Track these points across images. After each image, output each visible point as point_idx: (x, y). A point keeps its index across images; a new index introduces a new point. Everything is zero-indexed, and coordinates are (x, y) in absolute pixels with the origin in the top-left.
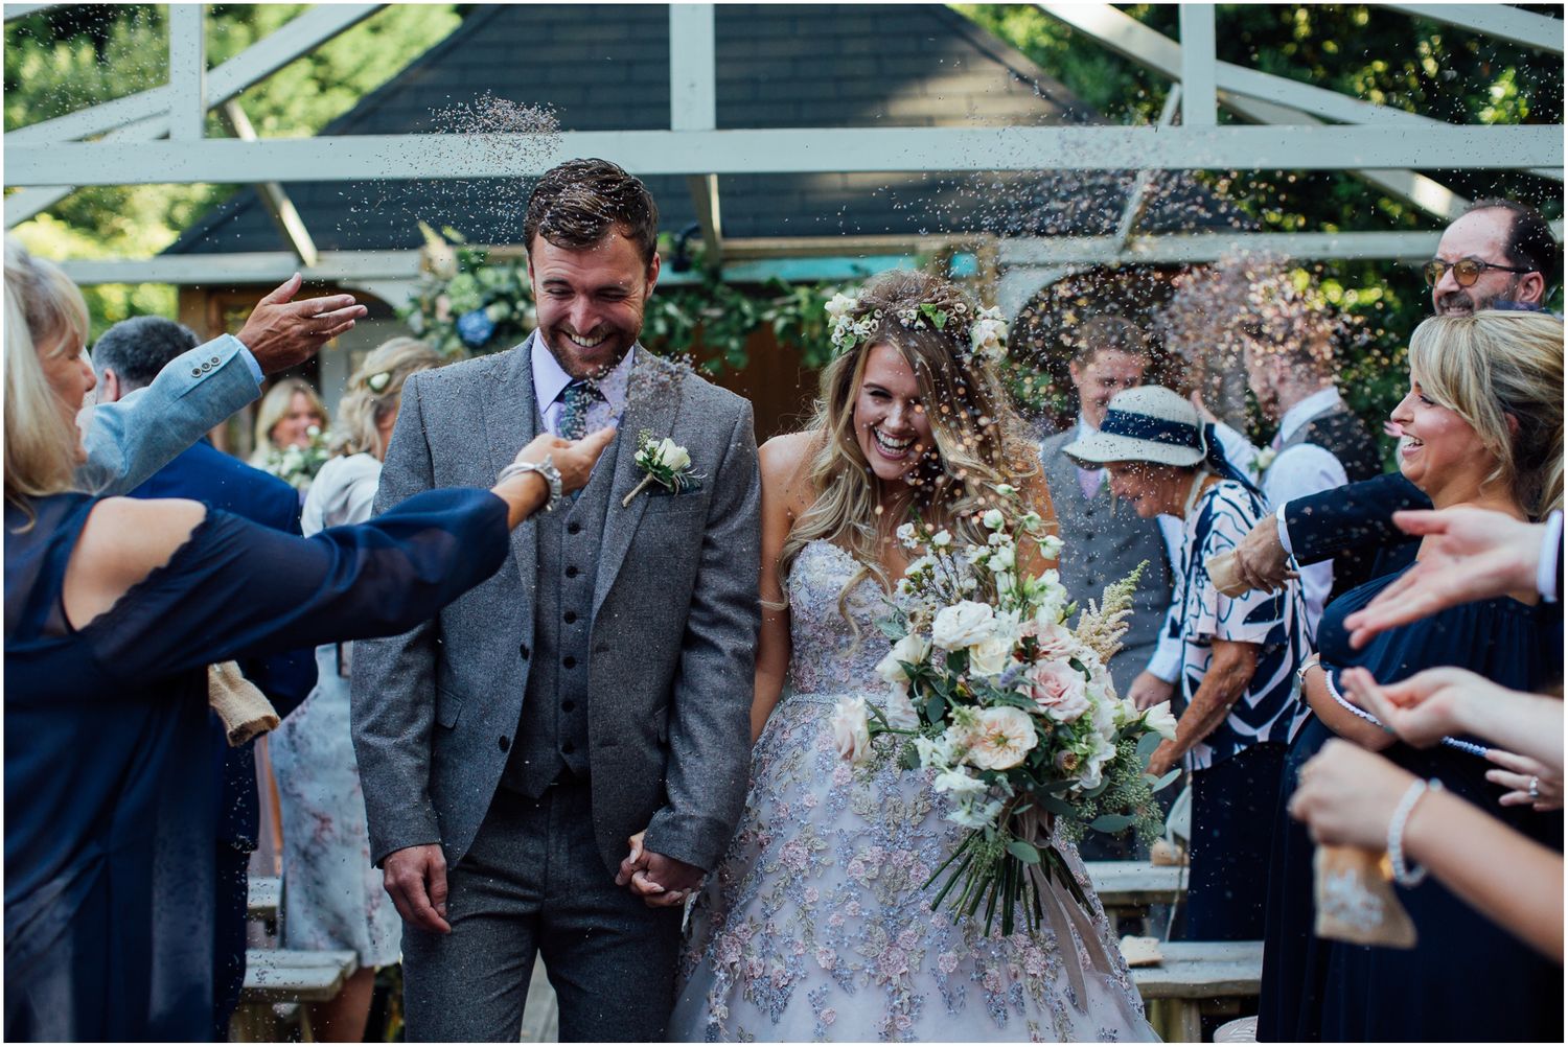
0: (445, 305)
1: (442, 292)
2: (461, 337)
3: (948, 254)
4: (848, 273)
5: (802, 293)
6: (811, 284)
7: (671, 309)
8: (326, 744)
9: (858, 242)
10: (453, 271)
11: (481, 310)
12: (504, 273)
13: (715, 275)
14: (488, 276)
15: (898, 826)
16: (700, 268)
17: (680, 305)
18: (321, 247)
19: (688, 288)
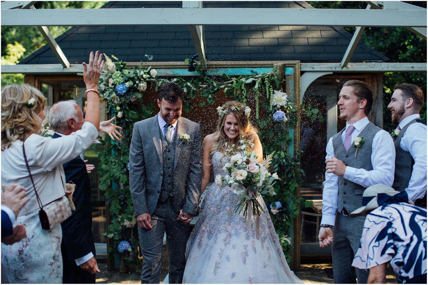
0: (111, 81)
1: (111, 77)
2: (116, 92)
3: (284, 67)
4: (250, 73)
5: (234, 80)
6: (237, 77)
7: (189, 84)
8: (39, 256)
9: (253, 62)
10: (114, 70)
11: (123, 83)
12: (132, 72)
13: (204, 73)
14: (126, 72)
15: (232, 203)
16: (199, 71)
17: (192, 83)
18: (71, 62)
19: (195, 77)
